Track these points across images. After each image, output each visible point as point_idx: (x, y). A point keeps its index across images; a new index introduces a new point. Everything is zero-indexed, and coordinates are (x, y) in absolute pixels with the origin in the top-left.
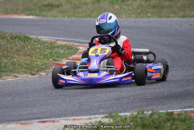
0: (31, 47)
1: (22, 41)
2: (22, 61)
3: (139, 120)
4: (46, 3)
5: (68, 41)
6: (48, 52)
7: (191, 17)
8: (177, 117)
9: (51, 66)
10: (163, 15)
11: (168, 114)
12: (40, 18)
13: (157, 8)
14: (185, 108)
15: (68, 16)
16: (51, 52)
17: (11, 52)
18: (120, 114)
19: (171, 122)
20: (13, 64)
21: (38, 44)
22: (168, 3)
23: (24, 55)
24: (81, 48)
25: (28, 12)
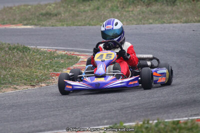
0: (30, 57)
1: (21, 52)
2: (21, 72)
3: (144, 130)
4: (44, 12)
5: (68, 50)
6: (47, 62)
7: (194, 22)
8: (183, 125)
9: (52, 76)
10: (165, 21)
11: (174, 123)
12: (38, 27)
13: (159, 14)
14: (191, 116)
15: (67, 25)
16: (50, 62)
17: (9, 64)
18: (125, 125)
19: (178, 130)
20: (12, 76)
21: (37, 55)
22: (169, 9)
23: (23, 67)
24: (82, 57)
25: (25, 22)
